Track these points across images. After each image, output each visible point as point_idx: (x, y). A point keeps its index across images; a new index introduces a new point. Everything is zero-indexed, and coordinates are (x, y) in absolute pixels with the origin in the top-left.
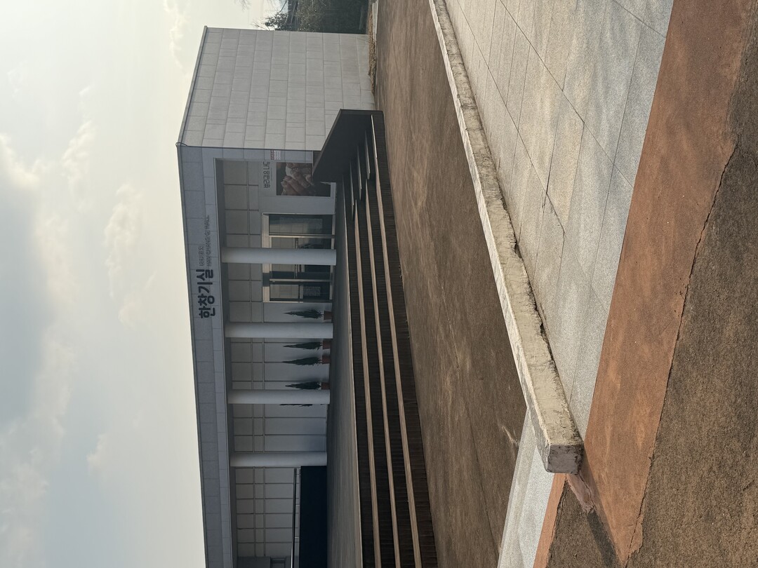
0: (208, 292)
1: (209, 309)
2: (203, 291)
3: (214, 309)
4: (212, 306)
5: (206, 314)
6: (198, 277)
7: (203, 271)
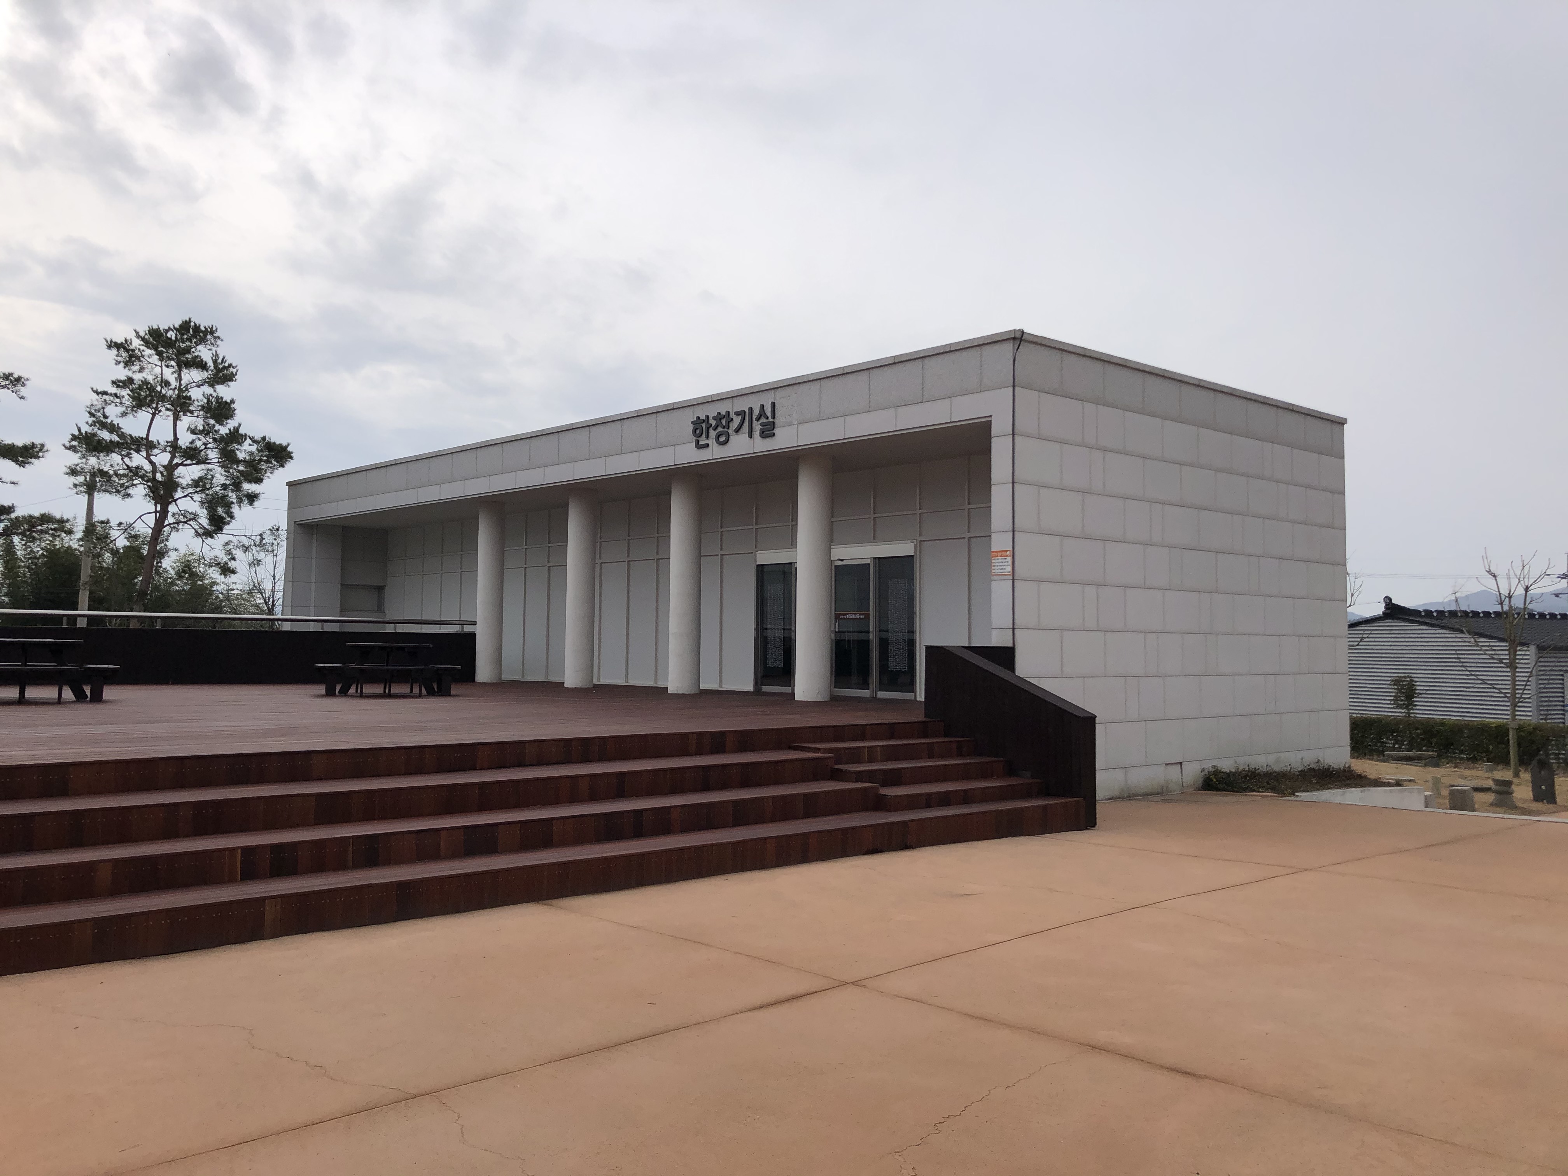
0: (737, 431)
1: (707, 437)
2: (737, 421)
3: (708, 445)
4: (712, 442)
5: (698, 432)
6: (762, 407)
7: (774, 417)
